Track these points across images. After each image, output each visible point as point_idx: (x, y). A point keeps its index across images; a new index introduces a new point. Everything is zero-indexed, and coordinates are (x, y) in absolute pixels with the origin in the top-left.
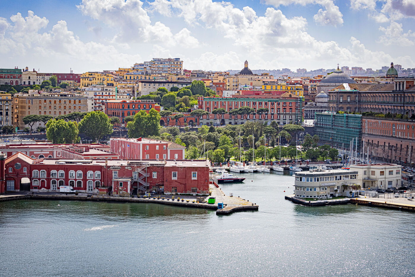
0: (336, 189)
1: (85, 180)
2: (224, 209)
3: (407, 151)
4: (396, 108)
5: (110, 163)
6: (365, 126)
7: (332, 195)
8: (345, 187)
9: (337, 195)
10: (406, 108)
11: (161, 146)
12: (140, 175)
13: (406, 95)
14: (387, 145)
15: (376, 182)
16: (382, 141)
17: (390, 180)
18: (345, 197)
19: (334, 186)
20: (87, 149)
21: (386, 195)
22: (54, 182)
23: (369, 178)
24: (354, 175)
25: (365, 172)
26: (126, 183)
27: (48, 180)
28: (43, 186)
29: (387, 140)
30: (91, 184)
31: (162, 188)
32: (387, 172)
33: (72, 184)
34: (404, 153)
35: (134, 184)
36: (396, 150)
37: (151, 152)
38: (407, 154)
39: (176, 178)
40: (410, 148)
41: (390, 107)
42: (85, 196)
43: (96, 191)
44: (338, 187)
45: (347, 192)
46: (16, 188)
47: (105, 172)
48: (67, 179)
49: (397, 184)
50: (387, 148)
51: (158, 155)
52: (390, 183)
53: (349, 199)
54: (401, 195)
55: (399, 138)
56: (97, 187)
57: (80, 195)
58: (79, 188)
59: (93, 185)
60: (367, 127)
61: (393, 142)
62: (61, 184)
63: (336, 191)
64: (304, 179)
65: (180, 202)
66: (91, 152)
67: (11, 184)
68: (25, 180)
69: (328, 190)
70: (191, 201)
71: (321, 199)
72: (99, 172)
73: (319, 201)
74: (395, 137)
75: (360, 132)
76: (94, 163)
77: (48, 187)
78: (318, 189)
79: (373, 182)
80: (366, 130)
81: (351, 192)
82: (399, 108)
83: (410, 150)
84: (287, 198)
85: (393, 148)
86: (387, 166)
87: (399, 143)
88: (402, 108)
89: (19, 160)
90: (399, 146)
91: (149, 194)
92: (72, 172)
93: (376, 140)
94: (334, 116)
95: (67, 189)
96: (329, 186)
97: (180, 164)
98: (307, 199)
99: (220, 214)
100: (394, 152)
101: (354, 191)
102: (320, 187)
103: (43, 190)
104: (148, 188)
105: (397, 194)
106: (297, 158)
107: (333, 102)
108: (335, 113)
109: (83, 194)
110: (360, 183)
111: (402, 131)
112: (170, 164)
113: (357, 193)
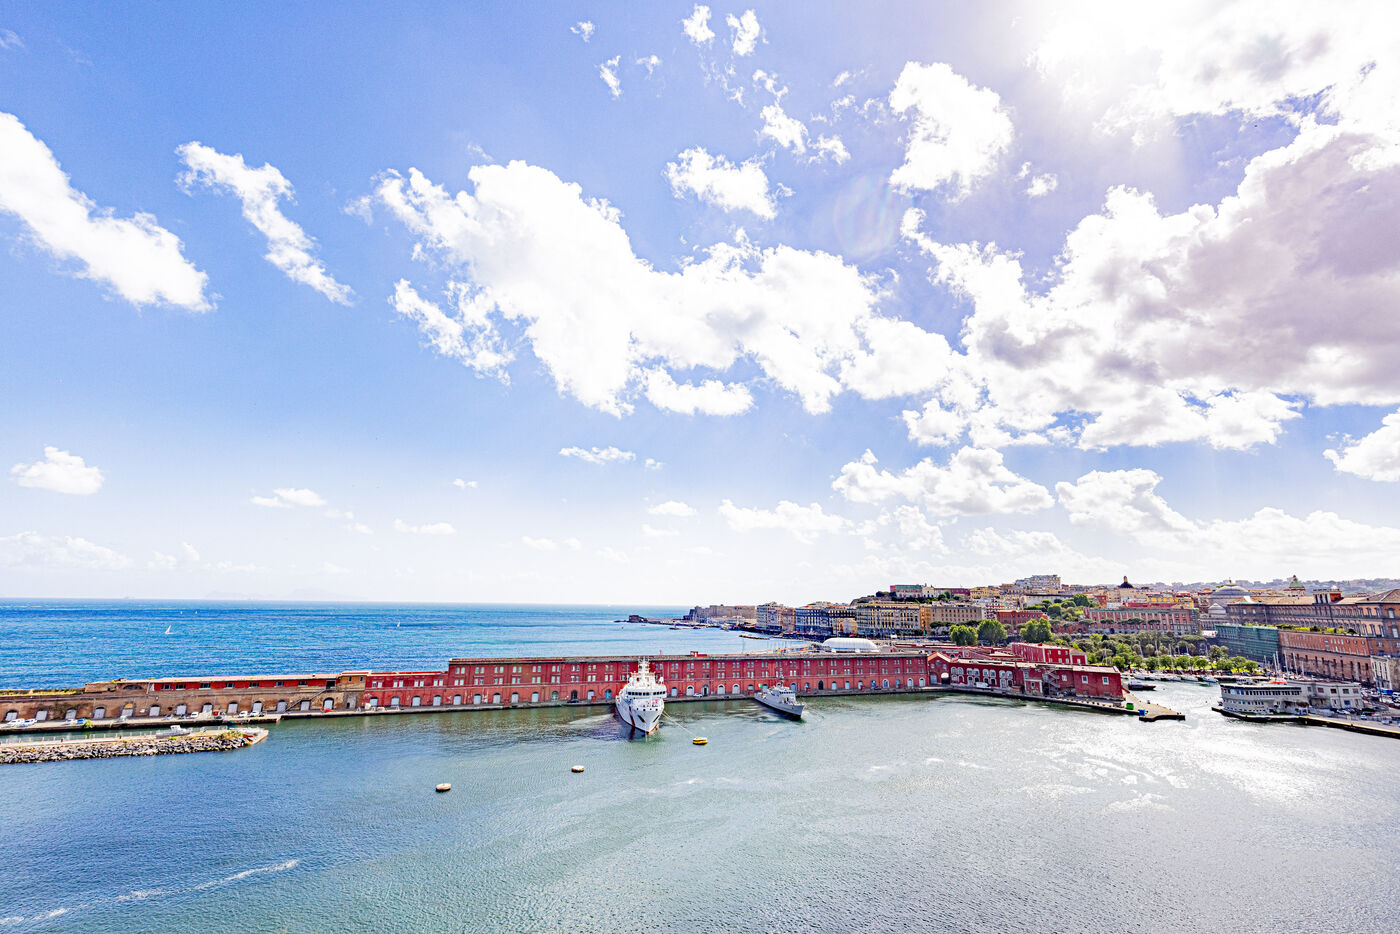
0: (1275, 704)
1: (998, 678)
2: (1147, 716)
3: (1352, 668)
4: (1320, 621)
5: (1020, 665)
6: (1283, 640)
7: (1271, 711)
8: (1288, 703)
9: (1278, 711)
10: (1335, 621)
11: (1063, 651)
12: (1050, 677)
13: (1333, 607)
14: (1320, 659)
15: (1327, 701)
16: (1311, 656)
17: (1346, 699)
18: (1290, 714)
19: (1273, 701)
20: (993, 651)
22: (971, 679)
23: (1316, 695)
24: (1297, 691)
25: (1309, 688)
26: (1037, 684)
27: (966, 676)
28: (961, 681)
29: (1320, 655)
30: (1004, 683)
31: (1073, 690)
32: (1340, 690)
33: (987, 681)
34: (1347, 670)
35: (1045, 685)
36: (1334, 666)
37: (1054, 656)
38: (1353, 671)
39: (1086, 682)
40: (1356, 664)
41: (1312, 620)
42: (1000, 692)
43: (1009, 688)
44: (1278, 703)
45: (1291, 709)
46: (938, 681)
47: (1016, 671)
48: (982, 677)
49: (1357, 705)
50: (1320, 663)
51: (1060, 660)
52: (1348, 703)
53: (1297, 717)
54: (1371, 718)
55: (1337, 653)
56: (1010, 685)
57: (995, 691)
58: (993, 684)
59: (1006, 683)
60: (1286, 640)
61: (1329, 657)
62: (977, 680)
63: (1276, 706)
64: (1233, 692)
65: (1096, 704)
66: (997, 654)
67: (934, 678)
68: (945, 675)
69: (1266, 705)
70: (1107, 705)
71: (1259, 714)
72: (1010, 673)
73: (1258, 716)
74: (1331, 652)
75: (1278, 645)
76: (1004, 664)
77: (966, 683)
78: (1253, 703)
79: (1323, 699)
80: (1286, 642)
81: (1297, 710)
82: (1326, 621)
83: (1356, 667)
84: (1213, 709)
85: (1330, 664)
86: (1339, 684)
87: (1338, 658)
88: (1330, 621)
89: (938, 658)
90: (1338, 661)
91: (1062, 695)
92: (985, 670)
93: (1302, 654)
94: (1240, 628)
95: (983, 685)
96: (1267, 701)
97: (1087, 669)
98: (1242, 713)
99: (1144, 720)
100: (1332, 669)
101: (1300, 708)
102: (1255, 701)
103: (961, 684)
104: (1059, 689)
105: (1363, 716)
106: (1207, 668)
107: (1236, 614)
108: (1240, 625)
109: (997, 690)
110: (1306, 701)
111: (1339, 646)
112: (1077, 668)
113: (1305, 711)
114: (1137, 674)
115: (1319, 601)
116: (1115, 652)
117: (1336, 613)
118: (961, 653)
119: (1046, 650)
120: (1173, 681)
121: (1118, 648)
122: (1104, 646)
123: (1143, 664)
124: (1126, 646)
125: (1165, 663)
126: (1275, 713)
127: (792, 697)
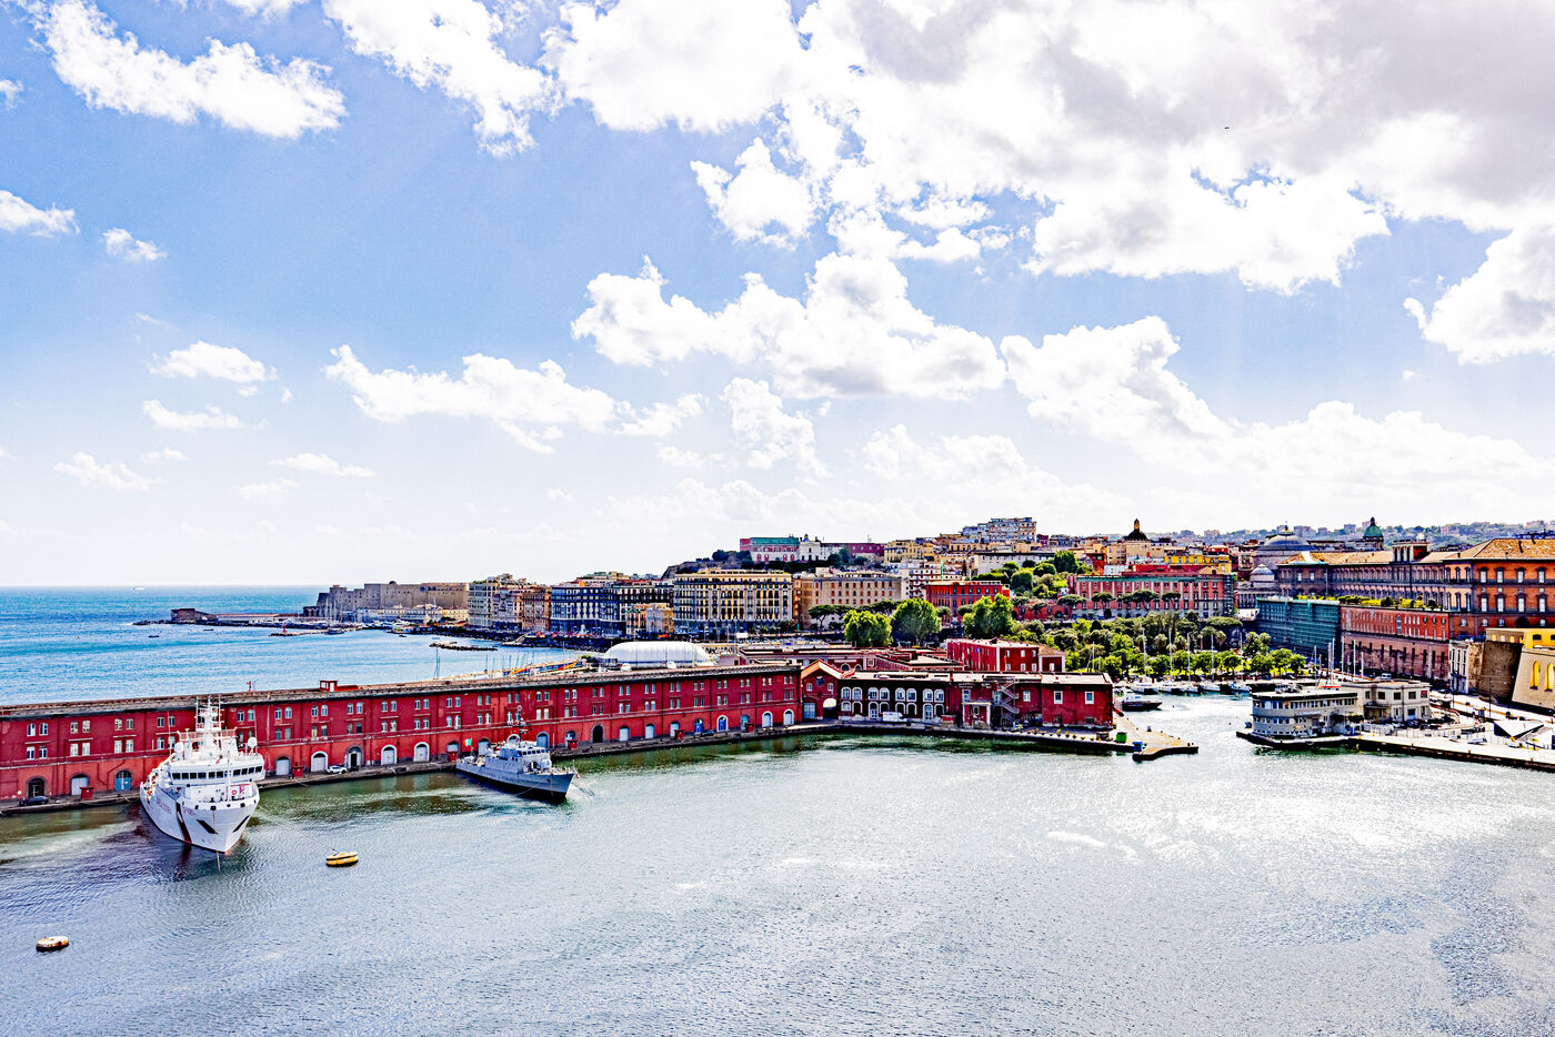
0: (1321, 720)
1: (920, 702)
2: (1145, 751)
3: (1425, 660)
4: (1396, 589)
5: (958, 678)
6: (1345, 620)
7: (1314, 731)
8: (1336, 718)
9: (1324, 731)
10: (1414, 589)
11: (1028, 651)
12: (1004, 696)
13: (1414, 568)
14: (1387, 649)
15: (1388, 711)
16: (1377, 643)
17: (1411, 707)
18: (1338, 734)
19: (1319, 715)
20: (915, 656)
21: (1411, 731)
22: (874, 706)
23: (1374, 703)
24: (1351, 699)
25: (1367, 693)
26: (983, 709)
27: (865, 702)
28: (857, 711)
29: (1388, 643)
30: (928, 710)
31: (1039, 716)
32: (1406, 694)
33: (900, 709)
34: (1419, 663)
35: (996, 711)
36: (1404, 658)
37: (1013, 659)
38: (1424, 665)
39: (1060, 702)
40: (1430, 653)
41: (1385, 588)
42: (922, 727)
43: (937, 720)
44: (1325, 718)
45: (1341, 727)
46: (817, 714)
47: (952, 689)
48: (893, 702)
49: (1423, 714)
50: (1386, 655)
51: (1023, 666)
52: (1411, 712)
53: (1347, 738)
54: (1436, 732)
55: (1409, 638)
56: (939, 713)
57: (913, 726)
58: (911, 715)
59: (932, 710)
60: (1349, 620)
61: (1398, 645)
62: (884, 708)
63: (1323, 724)
64: (1268, 705)
65: (1071, 738)
66: (922, 660)
67: (810, 708)
68: (830, 703)
69: (1309, 723)
70: (1089, 737)
71: (1299, 737)
72: (941, 692)
73: (1296, 741)
74: (1402, 637)
75: (1336, 629)
76: (931, 677)
77: (865, 714)
78: (1292, 721)
79: (1383, 708)
80: (1348, 625)
81: (1348, 727)
82: (1402, 589)
83: (1430, 658)
84: (1239, 735)
85: (1399, 655)
86: (1406, 684)
87: (1409, 646)
88: (1408, 589)
89: (820, 672)
90: (1409, 651)
91: (1020, 726)
92: (900, 690)
93: (1366, 642)
94: (1290, 604)
95: (894, 717)
96: (1310, 717)
97: (1063, 679)
98: (1277, 737)
99: (1138, 759)
100: (1400, 663)
101: (1353, 725)
102: (1296, 718)
103: (858, 717)
104: (1017, 717)
105: (1427, 731)
106: (1239, 670)
107: (1287, 581)
108: (1291, 599)
109: (917, 725)
110: (1360, 712)
111: (1413, 626)
112: (1047, 679)
113: (1357, 728)
114: (1136, 685)
115: (1399, 559)
116: (1108, 649)
117: (1416, 576)
118: (861, 661)
119: (1003, 651)
120: (1188, 693)
121: (1113, 642)
122: (1094, 639)
123: (1147, 668)
124: (1127, 639)
125: (1179, 664)
126: (1320, 735)
127: (545, 759)
